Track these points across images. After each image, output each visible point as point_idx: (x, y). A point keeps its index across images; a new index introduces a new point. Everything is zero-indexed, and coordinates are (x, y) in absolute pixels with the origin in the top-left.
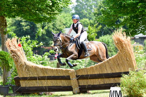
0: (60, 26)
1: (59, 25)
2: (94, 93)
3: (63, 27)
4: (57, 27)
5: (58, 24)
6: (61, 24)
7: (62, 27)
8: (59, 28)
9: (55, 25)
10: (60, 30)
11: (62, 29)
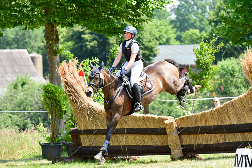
0: (150, 42)
1: (148, 40)
2: (208, 159)
3: (156, 44)
4: (144, 43)
5: (146, 39)
6: (151, 38)
7: (153, 43)
8: (148, 46)
9: (141, 40)
10: (150, 48)
11: (153, 46)
